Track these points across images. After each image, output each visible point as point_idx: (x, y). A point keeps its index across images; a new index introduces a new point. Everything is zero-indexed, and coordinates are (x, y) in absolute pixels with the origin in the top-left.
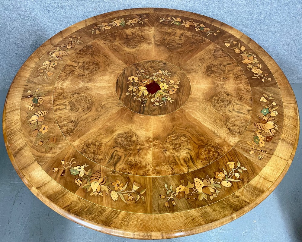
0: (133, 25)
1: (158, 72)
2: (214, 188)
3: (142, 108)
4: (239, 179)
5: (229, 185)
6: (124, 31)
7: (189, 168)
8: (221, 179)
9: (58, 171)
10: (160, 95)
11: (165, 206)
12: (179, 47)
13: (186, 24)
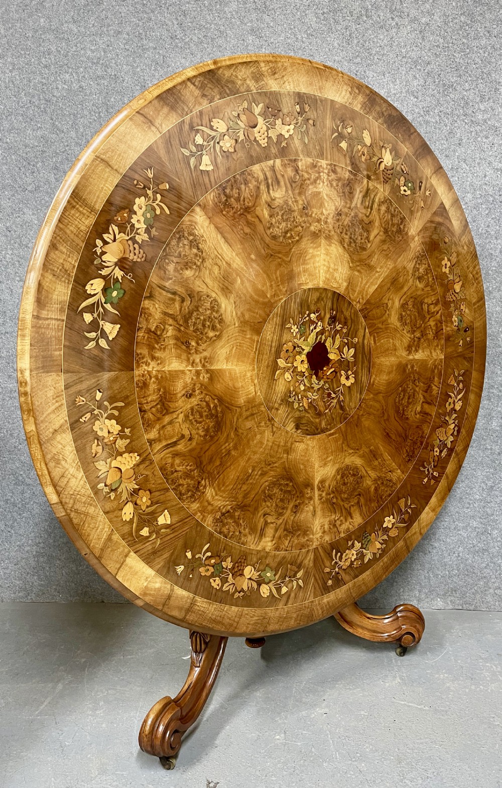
0: (350, 543)
1: (310, 400)
2: (239, 122)
3: (335, 307)
4: (197, 131)
5: (216, 123)
6: (363, 518)
7: (273, 167)
8: (226, 137)
9: (425, 190)
10: (309, 340)
11: (309, 105)
12: (271, 485)
13: (250, 579)
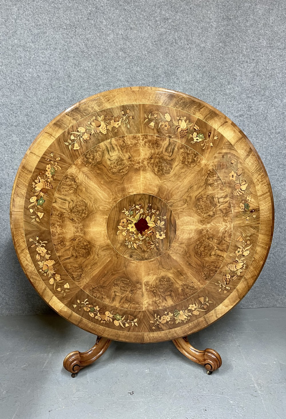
0: (166, 313)
1: (138, 245)
2: (91, 126)
3: (151, 202)
4: (71, 134)
5: (79, 129)
6: (174, 303)
7: (111, 142)
8: (85, 134)
9: (214, 136)
10: (135, 217)
11: (129, 110)
12: (117, 280)
13: (108, 317)
